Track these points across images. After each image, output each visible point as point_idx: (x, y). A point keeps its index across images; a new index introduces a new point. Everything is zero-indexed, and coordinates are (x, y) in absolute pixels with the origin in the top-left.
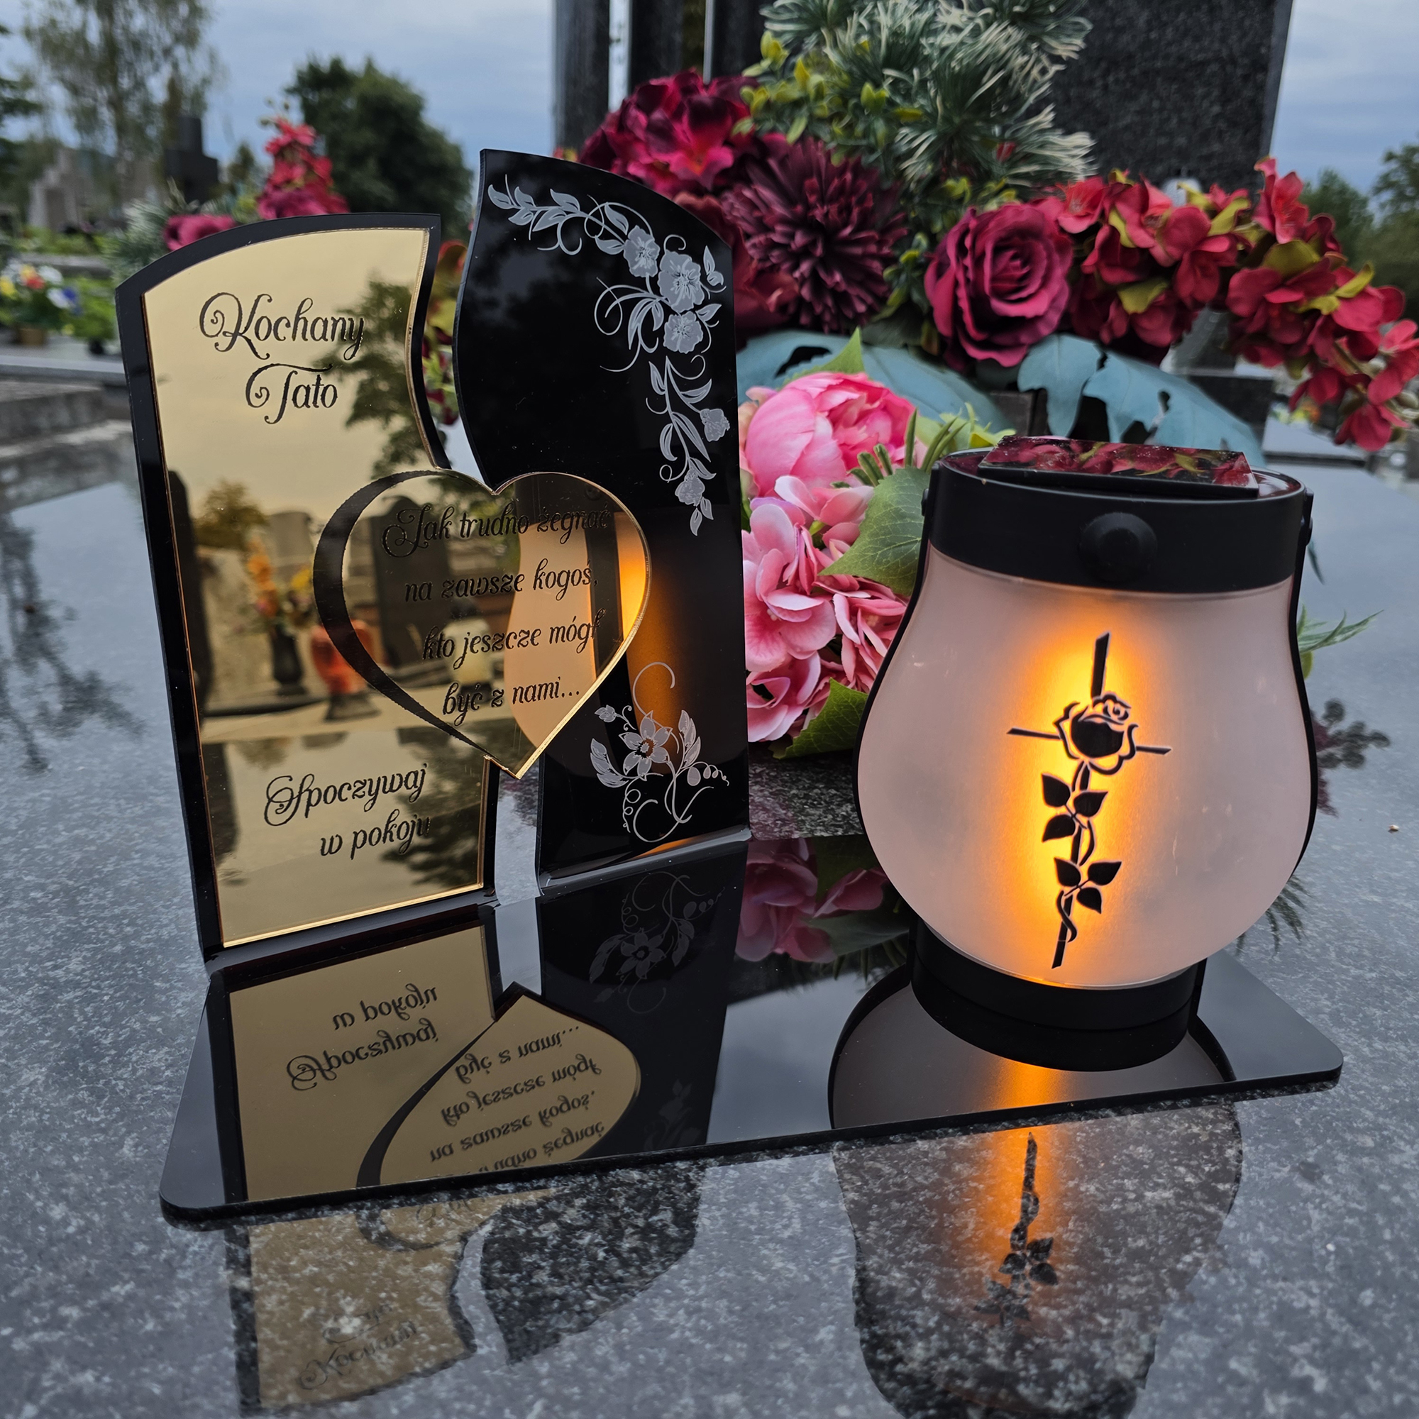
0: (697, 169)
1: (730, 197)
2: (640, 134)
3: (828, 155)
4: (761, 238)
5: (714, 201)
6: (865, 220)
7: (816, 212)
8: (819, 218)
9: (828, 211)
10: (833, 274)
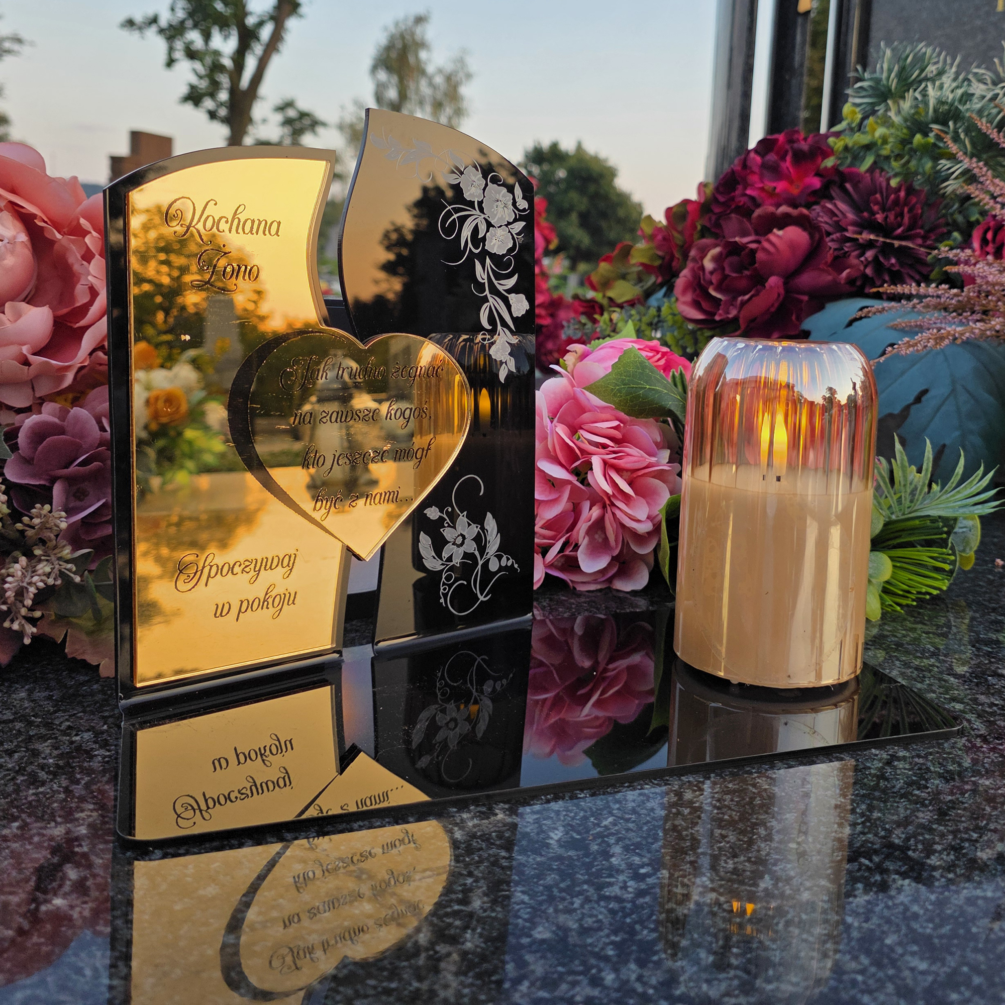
0: (795, 191)
1: (817, 208)
2: (756, 169)
3: (888, 180)
4: (838, 235)
5: (805, 211)
6: (915, 222)
7: (878, 216)
8: (880, 221)
9: (886, 217)
10: (889, 259)
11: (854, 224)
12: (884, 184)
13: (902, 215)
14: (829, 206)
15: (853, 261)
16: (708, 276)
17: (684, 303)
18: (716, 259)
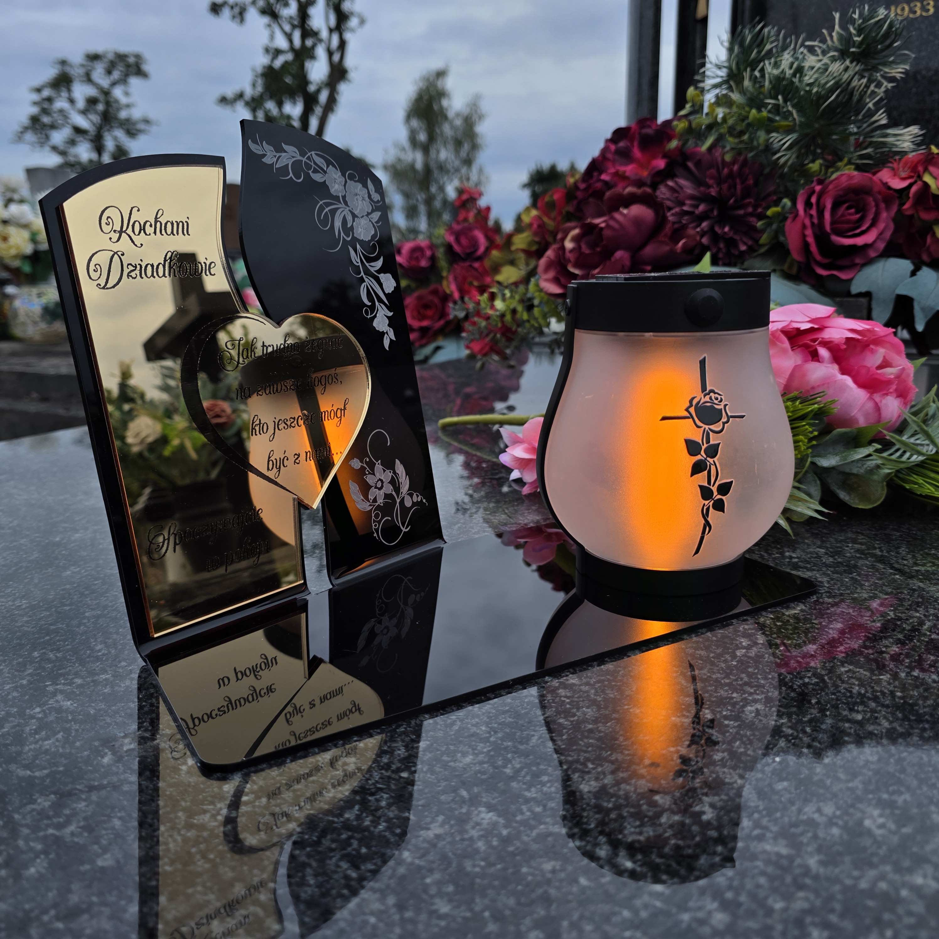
0: (643, 173)
1: (661, 187)
2: (609, 156)
3: (724, 154)
4: (678, 209)
5: (648, 190)
6: (747, 193)
7: (712, 190)
8: (713, 194)
9: (721, 189)
10: (724, 228)
11: (692, 197)
12: (719, 159)
13: (735, 186)
14: (670, 183)
15: (691, 232)
16: (568, 255)
17: (547, 280)
18: (575, 239)
